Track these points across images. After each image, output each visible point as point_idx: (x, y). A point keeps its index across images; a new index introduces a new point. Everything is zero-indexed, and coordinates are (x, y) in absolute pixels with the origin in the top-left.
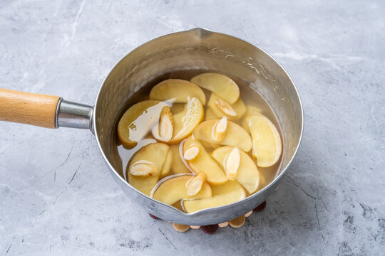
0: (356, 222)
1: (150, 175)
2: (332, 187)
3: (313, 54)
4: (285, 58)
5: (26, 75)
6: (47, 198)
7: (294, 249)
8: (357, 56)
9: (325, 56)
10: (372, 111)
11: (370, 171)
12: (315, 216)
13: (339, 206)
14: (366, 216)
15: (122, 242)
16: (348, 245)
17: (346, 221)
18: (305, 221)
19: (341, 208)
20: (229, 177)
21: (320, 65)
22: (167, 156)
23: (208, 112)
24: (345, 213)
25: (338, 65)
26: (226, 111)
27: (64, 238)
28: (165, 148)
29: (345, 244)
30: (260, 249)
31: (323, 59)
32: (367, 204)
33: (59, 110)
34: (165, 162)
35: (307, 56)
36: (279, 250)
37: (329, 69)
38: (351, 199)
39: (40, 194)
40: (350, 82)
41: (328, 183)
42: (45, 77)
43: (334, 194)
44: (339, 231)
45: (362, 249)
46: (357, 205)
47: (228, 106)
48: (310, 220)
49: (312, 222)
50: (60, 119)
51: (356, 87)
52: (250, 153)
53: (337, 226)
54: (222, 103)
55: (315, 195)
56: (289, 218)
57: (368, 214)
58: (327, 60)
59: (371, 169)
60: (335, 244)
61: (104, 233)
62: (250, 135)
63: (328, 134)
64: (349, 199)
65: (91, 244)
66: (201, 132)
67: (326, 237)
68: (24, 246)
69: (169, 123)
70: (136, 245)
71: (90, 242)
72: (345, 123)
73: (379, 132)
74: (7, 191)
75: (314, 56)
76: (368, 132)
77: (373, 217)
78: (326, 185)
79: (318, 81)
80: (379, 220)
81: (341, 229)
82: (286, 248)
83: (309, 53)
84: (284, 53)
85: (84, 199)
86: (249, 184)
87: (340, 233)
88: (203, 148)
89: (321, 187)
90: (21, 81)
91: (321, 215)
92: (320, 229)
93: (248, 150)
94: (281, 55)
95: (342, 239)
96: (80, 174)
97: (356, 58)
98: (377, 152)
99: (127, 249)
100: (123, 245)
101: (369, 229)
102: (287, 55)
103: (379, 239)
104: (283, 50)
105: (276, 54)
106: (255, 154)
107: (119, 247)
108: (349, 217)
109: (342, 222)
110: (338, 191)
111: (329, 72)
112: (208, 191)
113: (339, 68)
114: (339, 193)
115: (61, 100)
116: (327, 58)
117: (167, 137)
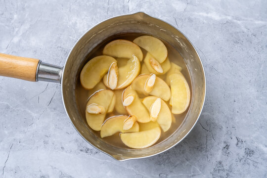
0: (231, 149)
1: (100, 113)
2: (220, 124)
3: (229, 16)
4: (207, 17)
5: (15, 16)
6: (34, 115)
7: (188, 163)
8: (262, 20)
9: (238, 19)
10: (261, 69)
11: (248, 115)
12: (205, 143)
13: (222, 137)
14: (238, 145)
15: (81, 148)
16: (222, 163)
17: (225, 148)
18: (198, 145)
19: (223, 139)
20: (151, 119)
21: (232, 26)
22: (112, 100)
23: (144, 67)
24: (225, 142)
25: (246, 27)
26: (156, 68)
27: (46, 143)
28: (111, 93)
29: (220, 163)
30: (167, 161)
31: (235, 21)
32: (241, 138)
33: (38, 70)
34: (111, 103)
35: (224, 17)
36: (178, 162)
37: (238, 31)
38: (231, 133)
39: (29, 111)
40: (251, 43)
41: (218, 121)
42: (29, 19)
43: (221, 129)
44: (218, 154)
45: (230, 167)
46: (234, 138)
47: (158, 64)
48: (202, 145)
49: (203, 146)
50: (39, 76)
51: (255, 48)
52: (168, 102)
53: (218, 150)
54: (154, 61)
55: (208, 128)
56: (188, 142)
57: (240, 144)
58: (239, 22)
59: (249, 113)
60: (215, 162)
61: (70, 142)
62: (170, 88)
63: (226, 84)
64: (230, 133)
65: (62, 148)
66: (137, 84)
67: (210, 156)
68: (21, 145)
69: (115, 76)
70: (90, 151)
71: (61, 146)
72: (240, 76)
73: (262, 86)
74: (8, 107)
75: (229, 18)
76: (254, 85)
77: (242, 146)
78: (217, 122)
79: (228, 40)
80: (246, 149)
81: (220, 152)
82: (183, 162)
83: (226, 15)
84: (207, 13)
85: (58, 118)
86: (164, 125)
87: (219, 155)
88: (137, 96)
89: (213, 123)
90: (12, 21)
91: (209, 142)
92: (206, 151)
93: (167, 100)
94: (205, 15)
95: (219, 159)
96: (55, 100)
97: (260, 22)
98: (257, 101)
99: (84, 153)
100: (81, 150)
101: (238, 154)
102: (209, 15)
103: (242, 161)
104: (207, 10)
105: (201, 14)
106: (172, 103)
107: (80, 151)
108: (227, 146)
109: (221, 148)
110: (223, 126)
111: (238, 33)
112: (137, 128)
113: (245, 30)
114: (224, 129)
115: (40, 63)
116: (239, 20)
117: (113, 86)
